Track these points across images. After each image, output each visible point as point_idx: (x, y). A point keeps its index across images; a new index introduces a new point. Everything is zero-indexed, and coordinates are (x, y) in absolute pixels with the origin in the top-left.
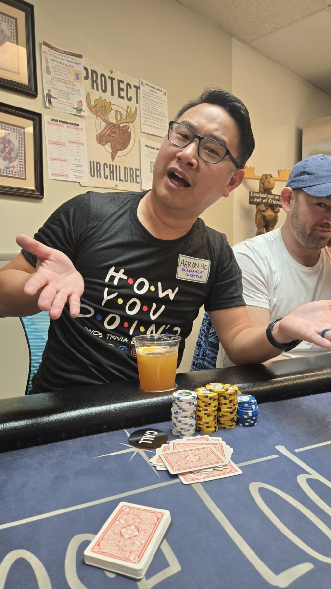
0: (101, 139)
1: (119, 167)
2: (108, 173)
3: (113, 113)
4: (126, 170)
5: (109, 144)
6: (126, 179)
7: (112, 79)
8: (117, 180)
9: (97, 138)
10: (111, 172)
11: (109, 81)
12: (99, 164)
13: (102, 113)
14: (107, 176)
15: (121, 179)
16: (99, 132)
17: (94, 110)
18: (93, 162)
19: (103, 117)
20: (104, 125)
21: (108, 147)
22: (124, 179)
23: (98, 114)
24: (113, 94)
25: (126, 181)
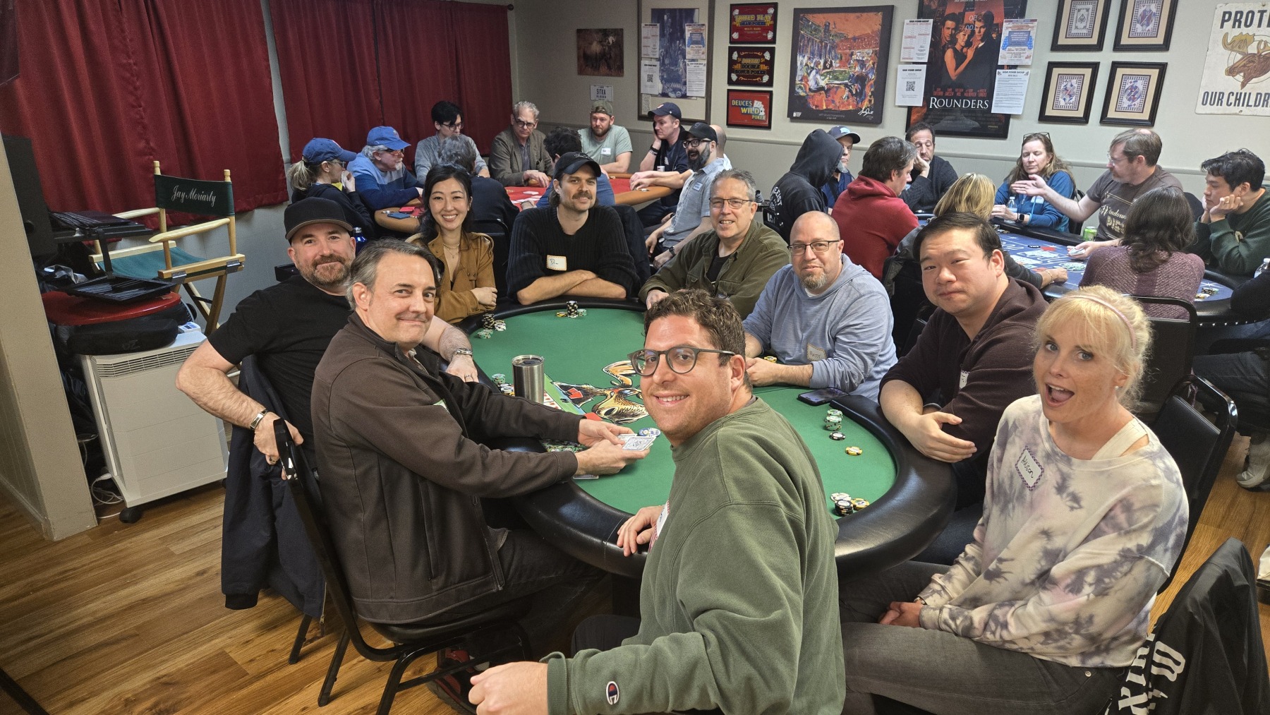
0: (1231, 71)
1: (1250, 94)
2: (1232, 99)
3: (1255, 44)
4: (1259, 96)
5: (1242, 74)
6: (1257, 104)
7: (1262, 12)
8: (1243, 105)
9: (1226, 71)
10: (1236, 99)
11: (1257, 16)
12: (1223, 94)
13: (1239, 48)
14: (1231, 103)
15: (1250, 104)
16: (1230, 65)
17: (1229, 46)
18: (1216, 93)
19: (1241, 50)
20: (1239, 57)
21: (1240, 77)
22: (1253, 105)
23: (1235, 49)
24: (1259, 25)
25: (1255, 106)
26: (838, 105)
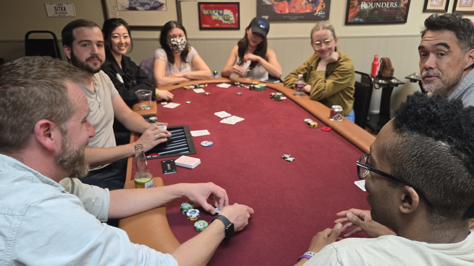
26: (298, 9)
